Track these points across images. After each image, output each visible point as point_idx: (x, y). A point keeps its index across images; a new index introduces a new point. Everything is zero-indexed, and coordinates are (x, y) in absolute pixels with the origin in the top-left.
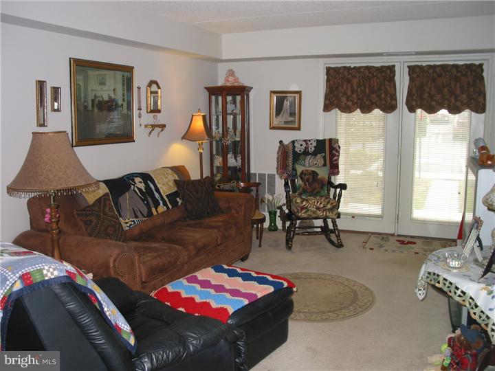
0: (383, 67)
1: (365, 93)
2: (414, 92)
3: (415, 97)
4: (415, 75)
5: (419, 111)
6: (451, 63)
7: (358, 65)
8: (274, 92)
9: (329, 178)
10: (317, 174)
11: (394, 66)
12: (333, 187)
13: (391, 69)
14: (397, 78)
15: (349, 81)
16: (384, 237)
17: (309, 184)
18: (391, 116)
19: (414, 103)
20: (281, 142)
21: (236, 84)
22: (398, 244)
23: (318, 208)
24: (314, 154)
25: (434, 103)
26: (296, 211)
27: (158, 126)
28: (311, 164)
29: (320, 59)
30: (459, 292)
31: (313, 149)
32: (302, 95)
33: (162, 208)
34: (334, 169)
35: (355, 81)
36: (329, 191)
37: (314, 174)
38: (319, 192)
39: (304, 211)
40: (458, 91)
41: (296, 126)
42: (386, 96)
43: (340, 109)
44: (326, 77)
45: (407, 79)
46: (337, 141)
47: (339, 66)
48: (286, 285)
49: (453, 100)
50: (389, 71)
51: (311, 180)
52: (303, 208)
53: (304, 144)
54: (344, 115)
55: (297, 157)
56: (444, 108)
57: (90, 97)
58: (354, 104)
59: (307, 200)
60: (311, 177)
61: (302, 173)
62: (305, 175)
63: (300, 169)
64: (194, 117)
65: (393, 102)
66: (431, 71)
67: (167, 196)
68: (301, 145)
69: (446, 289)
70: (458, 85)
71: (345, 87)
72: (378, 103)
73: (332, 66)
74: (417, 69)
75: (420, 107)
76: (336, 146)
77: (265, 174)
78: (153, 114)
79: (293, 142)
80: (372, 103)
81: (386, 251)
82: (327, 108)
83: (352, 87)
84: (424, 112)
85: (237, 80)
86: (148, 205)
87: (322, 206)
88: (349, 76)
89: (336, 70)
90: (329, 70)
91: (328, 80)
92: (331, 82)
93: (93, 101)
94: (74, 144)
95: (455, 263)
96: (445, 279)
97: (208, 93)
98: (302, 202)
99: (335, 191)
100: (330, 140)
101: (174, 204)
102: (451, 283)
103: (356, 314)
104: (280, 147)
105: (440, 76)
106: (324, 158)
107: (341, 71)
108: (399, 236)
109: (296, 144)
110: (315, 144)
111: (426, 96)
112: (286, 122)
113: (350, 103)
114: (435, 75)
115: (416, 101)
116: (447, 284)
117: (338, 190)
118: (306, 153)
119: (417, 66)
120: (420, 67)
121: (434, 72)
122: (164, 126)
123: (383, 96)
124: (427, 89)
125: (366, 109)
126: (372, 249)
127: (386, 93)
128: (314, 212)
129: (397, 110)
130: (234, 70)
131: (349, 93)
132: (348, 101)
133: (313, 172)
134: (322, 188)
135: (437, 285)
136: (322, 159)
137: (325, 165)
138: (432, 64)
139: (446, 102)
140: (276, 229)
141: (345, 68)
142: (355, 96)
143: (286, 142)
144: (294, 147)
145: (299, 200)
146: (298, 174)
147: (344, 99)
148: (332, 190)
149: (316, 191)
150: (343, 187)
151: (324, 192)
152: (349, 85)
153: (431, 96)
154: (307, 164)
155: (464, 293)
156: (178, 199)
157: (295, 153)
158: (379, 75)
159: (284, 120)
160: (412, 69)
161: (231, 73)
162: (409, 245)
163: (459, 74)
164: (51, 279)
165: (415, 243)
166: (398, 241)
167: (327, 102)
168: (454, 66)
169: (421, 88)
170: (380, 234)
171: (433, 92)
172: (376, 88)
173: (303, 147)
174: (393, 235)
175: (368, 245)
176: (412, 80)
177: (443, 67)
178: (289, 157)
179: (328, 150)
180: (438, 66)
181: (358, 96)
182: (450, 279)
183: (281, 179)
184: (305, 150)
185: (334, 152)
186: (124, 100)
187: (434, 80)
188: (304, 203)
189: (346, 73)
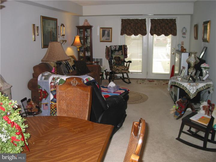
0: (142, 19)
1: (135, 28)
2: (153, 28)
3: (153, 30)
4: (153, 22)
5: (154, 35)
6: (165, 18)
7: (133, 18)
8: (102, 28)
9: (124, 59)
10: (120, 58)
11: (145, 19)
12: (126, 62)
13: (145, 20)
14: (147, 23)
15: (130, 24)
16: (143, 80)
17: (118, 61)
18: (144, 37)
19: (153, 32)
20: (107, 46)
21: (88, 25)
22: (149, 82)
23: (122, 70)
24: (118, 51)
25: (159, 32)
26: (115, 70)
27: (65, 41)
28: (117, 54)
29: (119, 16)
30: (182, 86)
31: (118, 49)
32: (112, 29)
33: (71, 71)
34: (126, 56)
35: (132, 24)
36: (124, 64)
37: (119, 58)
38: (121, 64)
39: (117, 71)
40: (168, 28)
41: (110, 40)
42: (143, 30)
43: (127, 34)
44: (121, 23)
45: (150, 23)
46: (126, 46)
47: (126, 18)
48: (127, 90)
49: (166, 31)
50: (144, 21)
51: (118, 60)
52: (117, 70)
53: (115, 47)
54: (128, 36)
55: (112, 52)
56: (163, 34)
57: (46, 30)
58: (132, 32)
59: (118, 67)
60: (118, 59)
61: (115, 57)
62: (116, 58)
63: (114, 56)
64: (76, 38)
65: (146, 32)
66: (159, 21)
67: (72, 66)
68: (114, 47)
69: (178, 86)
70: (168, 26)
71: (128, 26)
72: (140, 32)
73: (124, 19)
74: (154, 20)
75: (155, 34)
76: (126, 47)
77: (98, 59)
78: (63, 36)
79: (111, 46)
80: (138, 32)
81: (145, 84)
82: (122, 34)
83: (131, 26)
84: (156, 35)
85: (88, 23)
86: (68, 69)
87: (124, 68)
88: (130, 22)
89: (125, 20)
90: (122, 20)
91: (122, 24)
92: (123, 24)
93: (47, 31)
94: (43, 47)
95: (180, 79)
96: (178, 83)
97: (77, 28)
98: (117, 68)
99: (127, 64)
100: (124, 45)
101: (74, 69)
102: (179, 84)
103: (144, 101)
104: (106, 49)
105: (162, 23)
106: (122, 52)
107: (127, 20)
108: (148, 79)
109: (112, 47)
110: (118, 47)
111: (157, 30)
112: (106, 39)
113: (130, 32)
114: (160, 23)
115: (154, 31)
116: (178, 84)
117: (128, 63)
118: (115, 50)
119: (154, 19)
120: (155, 20)
121: (160, 21)
122: (66, 41)
123: (142, 30)
124: (157, 27)
125: (136, 34)
126: (140, 83)
127: (143, 29)
128: (121, 71)
129: (147, 35)
130: (87, 19)
131: (130, 28)
132: (130, 31)
133: (119, 57)
134: (122, 63)
135: (176, 85)
136: (121, 52)
137: (122, 54)
138: (159, 18)
139: (164, 32)
140: (104, 79)
141: (128, 19)
142: (132, 30)
143: (108, 46)
144: (111, 48)
145: (116, 67)
146: (114, 58)
147: (128, 31)
148: (126, 64)
149: (120, 64)
150: (130, 62)
151: (123, 64)
152: (130, 26)
153: (159, 30)
154: (116, 54)
155: (183, 86)
156: (75, 67)
157: (112, 50)
158: (141, 22)
159: (105, 38)
160: (152, 21)
161: (86, 21)
162: (152, 82)
163: (168, 22)
164: (92, 80)
165: (154, 81)
166: (148, 81)
167: (122, 32)
168: (166, 19)
169: (155, 27)
170: (141, 79)
171: (159, 28)
172: (139, 27)
173: (114, 48)
174: (146, 79)
175: (138, 82)
176: (152, 24)
177: (163, 20)
178: (110, 52)
179: (123, 49)
180: (161, 19)
181: (133, 30)
182: (179, 83)
183: (107, 60)
184: (115, 49)
185: (126, 50)
186: (55, 31)
187: (159, 24)
188: (118, 68)
189: (129, 21)
